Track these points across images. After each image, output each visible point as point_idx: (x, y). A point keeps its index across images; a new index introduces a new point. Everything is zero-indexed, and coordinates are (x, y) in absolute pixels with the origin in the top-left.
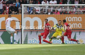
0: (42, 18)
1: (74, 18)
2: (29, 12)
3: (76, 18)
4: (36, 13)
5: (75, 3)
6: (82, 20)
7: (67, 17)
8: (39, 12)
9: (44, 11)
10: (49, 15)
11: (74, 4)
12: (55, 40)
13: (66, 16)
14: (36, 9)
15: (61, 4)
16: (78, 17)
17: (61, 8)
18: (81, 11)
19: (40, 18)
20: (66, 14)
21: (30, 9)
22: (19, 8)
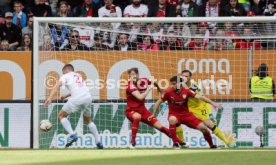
0: (101, 63)
1: (204, 63)
2: (58, 44)
3: (211, 64)
4: (81, 47)
5: (207, 12)
6: (231, 69)
7: (183, 60)
8: (89, 44)
9: (105, 38)
10: (123, 53)
11: (204, 15)
12: (145, 135)
13: (180, 57)
14: (81, 35)
15: (161, 15)
16: (218, 58)
17: (162, 30)
18: (229, 38)
19: (94, 62)
20: (179, 49)
21: (59, 33)
22: (25, 30)
